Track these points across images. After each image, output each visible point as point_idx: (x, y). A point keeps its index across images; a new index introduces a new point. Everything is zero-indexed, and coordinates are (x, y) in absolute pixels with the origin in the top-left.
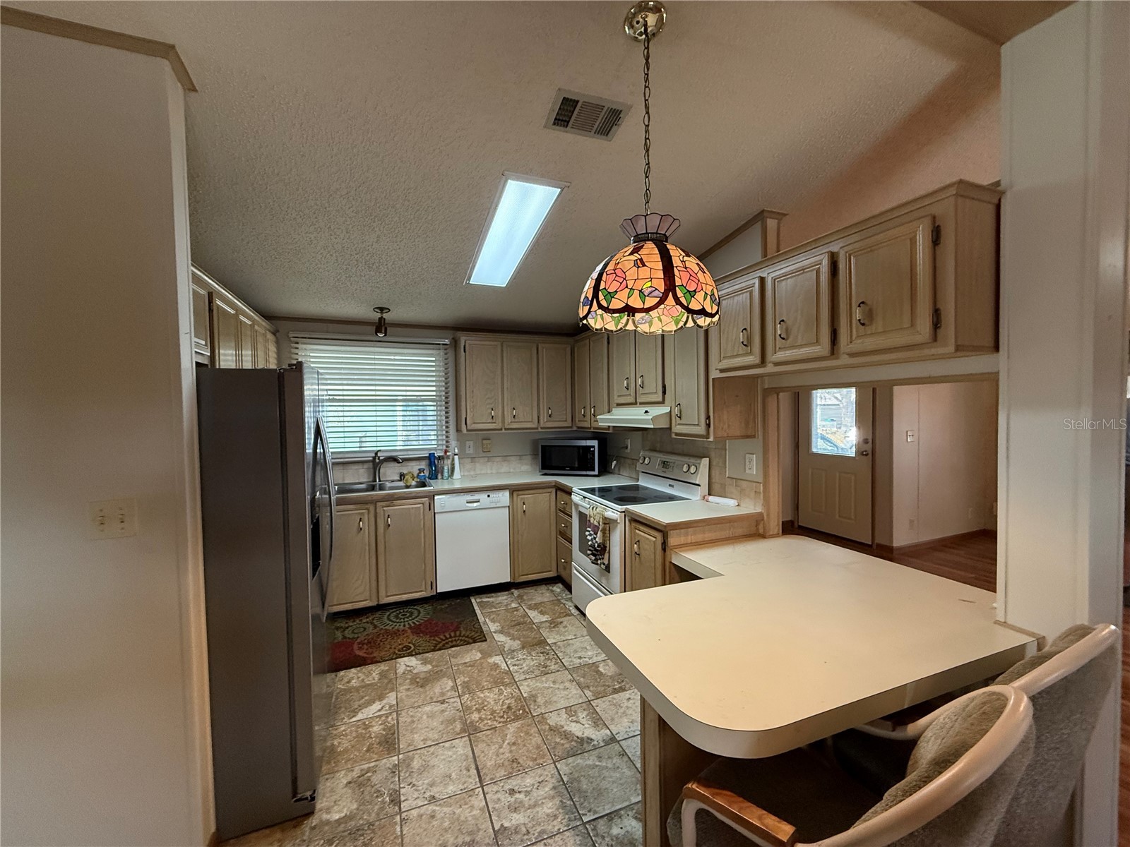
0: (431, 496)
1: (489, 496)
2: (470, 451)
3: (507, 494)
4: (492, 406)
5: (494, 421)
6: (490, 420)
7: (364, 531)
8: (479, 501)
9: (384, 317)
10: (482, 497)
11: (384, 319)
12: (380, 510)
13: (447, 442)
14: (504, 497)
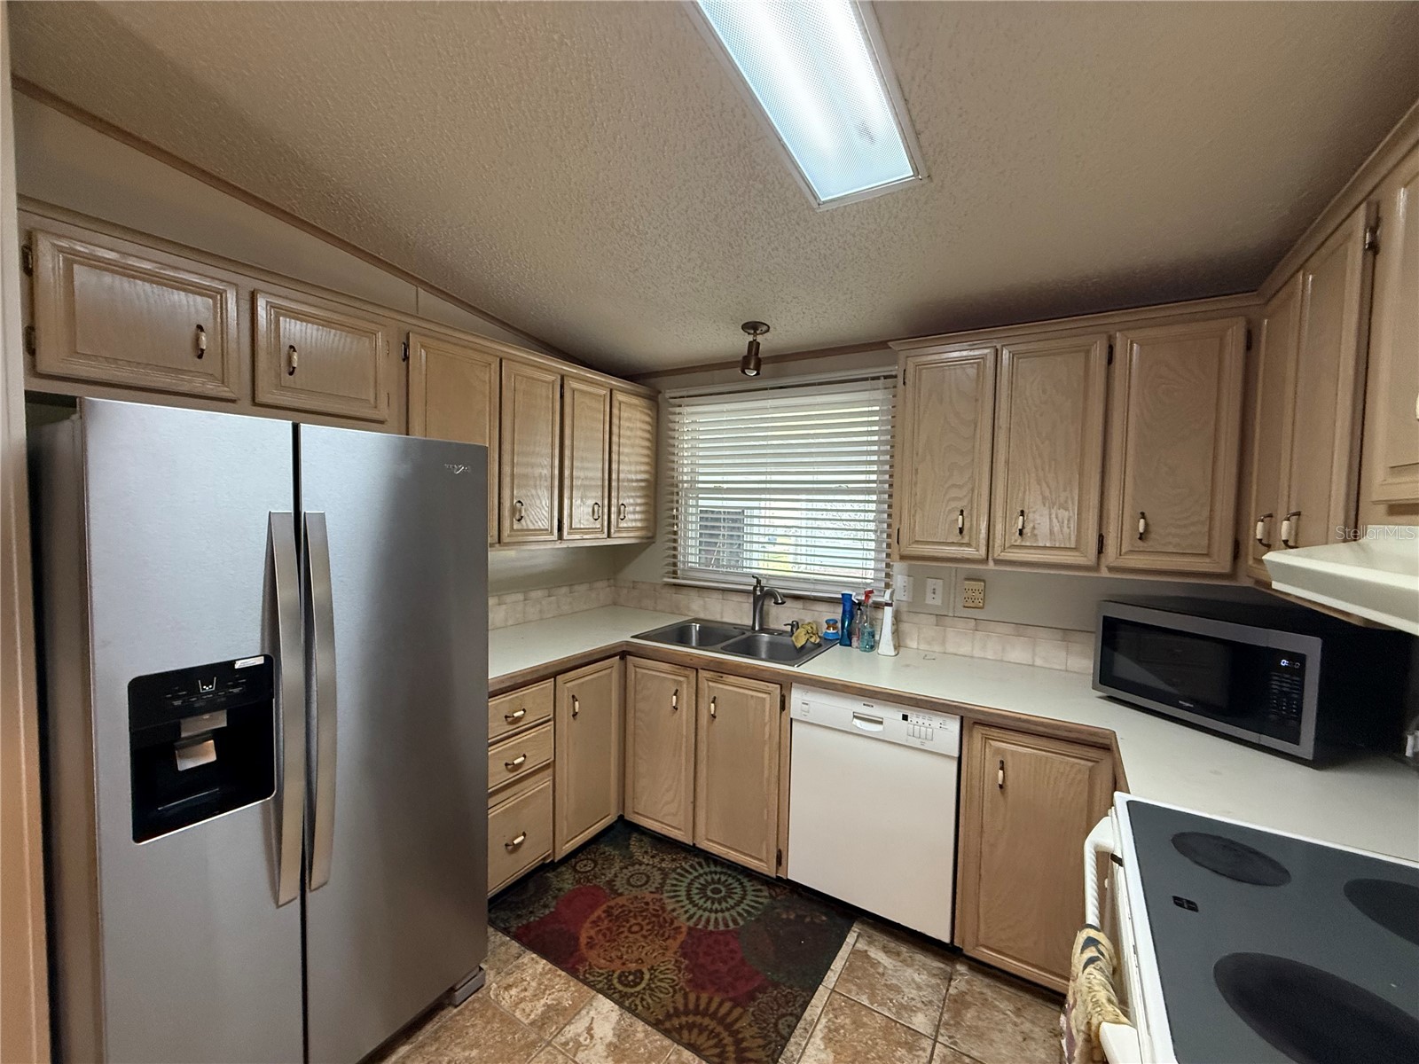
0: (785, 684)
1: (905, 718)
2: (934, 601)
3: (954, 726)
4: (960, 505)
5: (966, 540)
6: (955, 538)
7: (681, 711)
8: (881, 723)
9: (758, 340)
10: (891, 715)
11: (759, 344)
12: (704, 685)
13: (888, 575)
14: (947, 732)
